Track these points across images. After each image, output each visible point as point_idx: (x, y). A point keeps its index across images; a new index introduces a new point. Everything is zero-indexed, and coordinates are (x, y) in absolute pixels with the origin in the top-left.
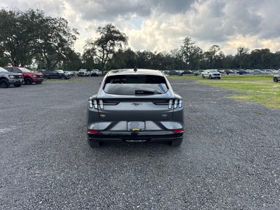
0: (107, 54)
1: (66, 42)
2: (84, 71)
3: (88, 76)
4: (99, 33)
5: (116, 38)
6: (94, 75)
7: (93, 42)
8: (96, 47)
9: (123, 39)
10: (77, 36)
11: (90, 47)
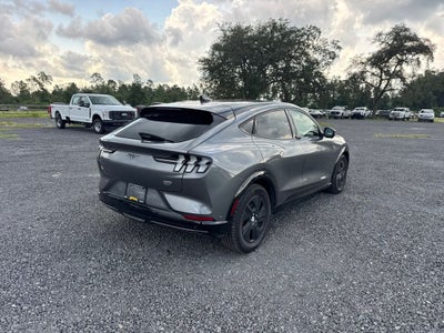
0: (389, 80)
1: (318, 64)
2: (340, 110)
3: (347, 118)
4: (378, 43)
5: (410, 50)
6: (358, 116)
7: (364, 61)
8: (368, 68)
9: (425, 49)
10: (337, 52)
11: (356, 70)
